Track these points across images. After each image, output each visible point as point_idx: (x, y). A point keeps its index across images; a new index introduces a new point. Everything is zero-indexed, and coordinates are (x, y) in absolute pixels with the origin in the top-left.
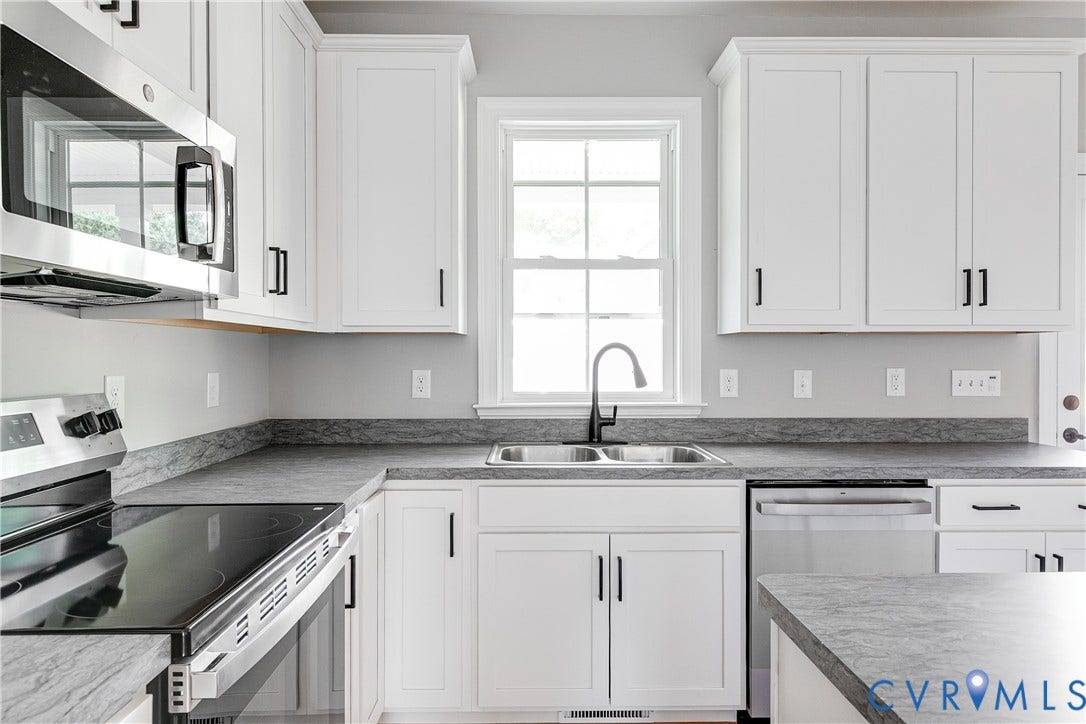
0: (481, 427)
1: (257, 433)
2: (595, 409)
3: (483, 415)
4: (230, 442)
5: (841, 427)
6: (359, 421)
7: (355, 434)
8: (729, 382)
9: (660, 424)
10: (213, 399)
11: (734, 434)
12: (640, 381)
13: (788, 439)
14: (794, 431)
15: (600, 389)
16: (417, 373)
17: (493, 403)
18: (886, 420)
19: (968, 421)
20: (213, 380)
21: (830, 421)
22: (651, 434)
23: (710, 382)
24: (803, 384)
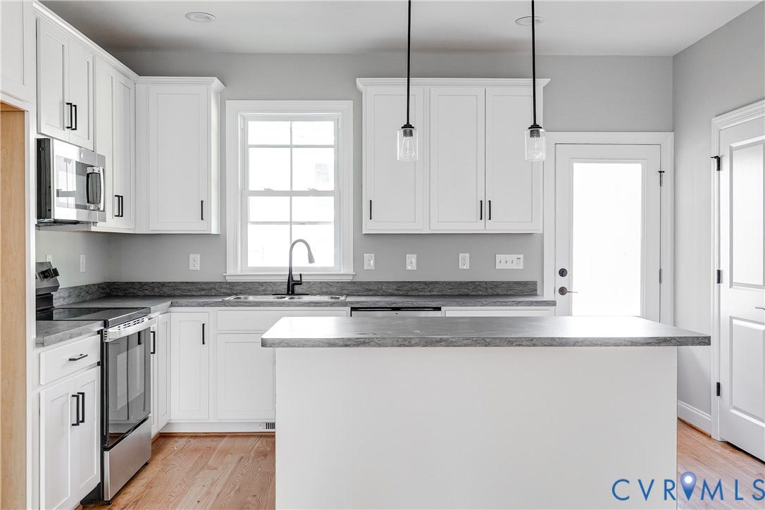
0: (228, 286)
1: (103, 289)
2: (290, 275)
3: (229, 279)
4: (91, 291)
5: (432, 286)
6: (159, 283)
7: (156, 290)
8: (370, 262)
9: (328, 284)
10: (83, 269)
11: (371, 290)
12: (311, 260)
13: (401, 293)
14: (405, 288)
15: (293, 266)
16: (191, 256)
17: (234, 271)
18: (457, 282)
19: (503, 283)
20: (83, 258)
21: (425, 283)
22: (325, 290)
23: (358, 261)
24: (412, 262)
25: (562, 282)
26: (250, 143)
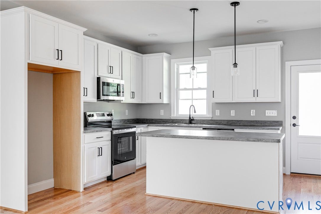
0: (171, 120)
1: (135, 120)
2: (190, 117)
3: (172, 118)
4: (130, 121)
5: (240, 122)
6: (152, 119)
7: (151, 121)
8: (218, 113)
9: (203, 120)
10: (127, 114)
11: (218, 123)
12: (195, 112)
13: (229, 124)
14: (230, 122)
16: (161, 110)
17: (174, 116)
18: (250, 121)
19: (268, 121)
20: (127, 111)
21: (238, 121)
22: (202, 122)
23: (214, 112)
24: (233, 113)
25: (294, 121)
26: (180, 72)
